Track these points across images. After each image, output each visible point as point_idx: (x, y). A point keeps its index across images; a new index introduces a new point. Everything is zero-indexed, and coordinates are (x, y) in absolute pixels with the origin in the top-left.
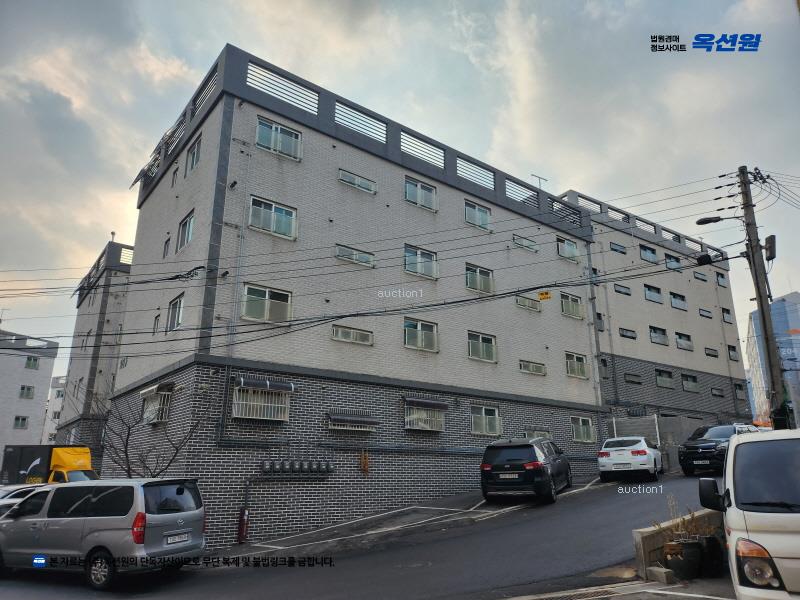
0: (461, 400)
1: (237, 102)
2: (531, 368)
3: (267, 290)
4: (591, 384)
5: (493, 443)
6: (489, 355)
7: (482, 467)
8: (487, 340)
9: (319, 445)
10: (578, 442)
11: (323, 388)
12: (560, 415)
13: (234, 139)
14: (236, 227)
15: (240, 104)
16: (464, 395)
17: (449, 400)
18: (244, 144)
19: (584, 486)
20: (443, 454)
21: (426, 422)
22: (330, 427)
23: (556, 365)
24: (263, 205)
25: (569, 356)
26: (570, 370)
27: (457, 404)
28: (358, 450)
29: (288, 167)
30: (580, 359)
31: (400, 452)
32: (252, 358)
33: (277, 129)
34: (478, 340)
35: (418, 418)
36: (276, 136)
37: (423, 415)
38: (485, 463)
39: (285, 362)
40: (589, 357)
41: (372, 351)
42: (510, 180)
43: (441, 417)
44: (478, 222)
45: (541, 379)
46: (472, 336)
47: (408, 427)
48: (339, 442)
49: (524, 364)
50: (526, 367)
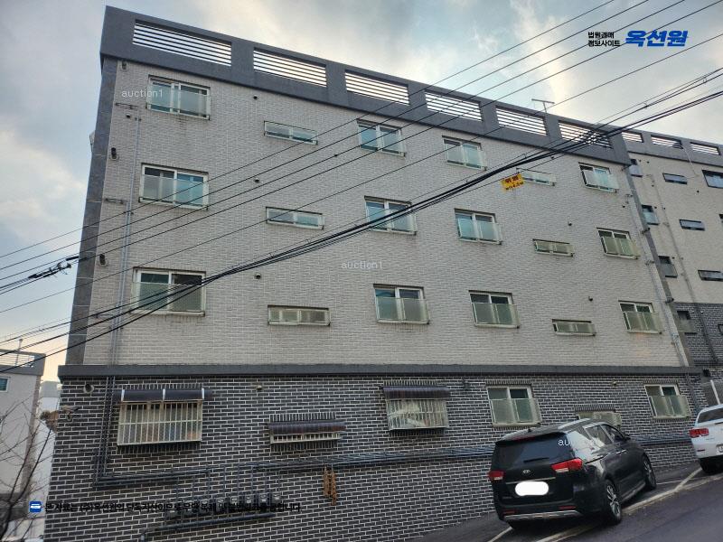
0: (474, 382)
1: (120, 64)
2: (572, 329)
3: (170, 274)
4: (667, 340)
5: (507, 436)
6: (505, 318)
7: (491, 475)
8: (501, 300)
9: (258, 469)
10: (662, 420)
11: (259, 390)
12: (628, 386)
13: (117, 104)
14: (122, 202)
15: (124, 65)
16: (477, 375)
17: (452, 385)
18: (131, 107)
19: (674, 485)
20: (453, 459)
21: (419, 417)
22: (272, 441)
23: (609, 321)
24: (161, 175)
25: (626, 307)
26: (631, 324)
27: (466, 389)
28: (320, 469)
29: (194, 128)
30: (644, 309)
31: (385, 464)
32: (150, 363)
33: (176, 87)
34: (488, 301)
35: (407, 415)
36: (176, 95)
37: (414, 408)
38: (495, 469)
39: (200, 362)
40: (656, 304)
41: (330, 331)
42: (502, 108)
43: (441, 408)
44: (465, 160)
45: (590, 340)
46: (477, 297)
47: (393, 428)
48: (289, 460)
49: (560, 325)
50: (565, 328)
